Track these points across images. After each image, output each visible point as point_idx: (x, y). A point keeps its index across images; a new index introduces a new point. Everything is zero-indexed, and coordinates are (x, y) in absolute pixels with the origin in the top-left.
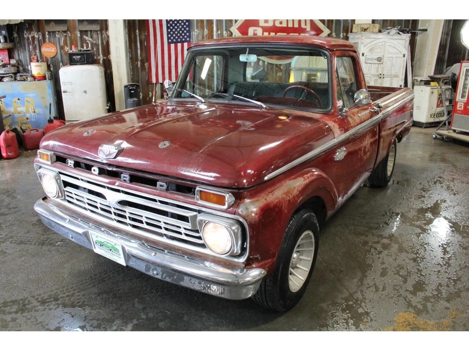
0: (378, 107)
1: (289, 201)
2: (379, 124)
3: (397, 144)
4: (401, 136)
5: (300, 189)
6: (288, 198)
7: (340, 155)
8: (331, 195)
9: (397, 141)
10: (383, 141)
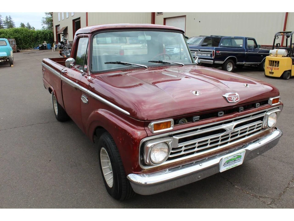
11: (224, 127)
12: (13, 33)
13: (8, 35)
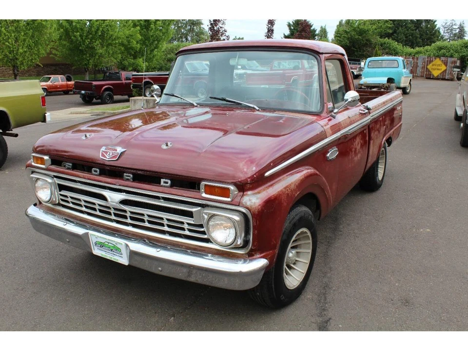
0: (367, 109)
1: (288, 194)
2: (369, 126)
3: (387, 148)
4: (391, 140)
5: (297, 184)
6: (287, 192)
7: (332, 154)
8: (325, 194)
9: (387, 145)
10: (373, 143)
11: (106, 193)
12: (461, 49)
13: (451, 51)
